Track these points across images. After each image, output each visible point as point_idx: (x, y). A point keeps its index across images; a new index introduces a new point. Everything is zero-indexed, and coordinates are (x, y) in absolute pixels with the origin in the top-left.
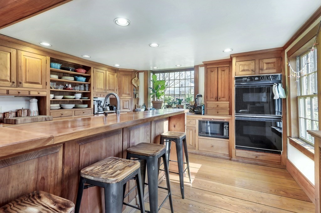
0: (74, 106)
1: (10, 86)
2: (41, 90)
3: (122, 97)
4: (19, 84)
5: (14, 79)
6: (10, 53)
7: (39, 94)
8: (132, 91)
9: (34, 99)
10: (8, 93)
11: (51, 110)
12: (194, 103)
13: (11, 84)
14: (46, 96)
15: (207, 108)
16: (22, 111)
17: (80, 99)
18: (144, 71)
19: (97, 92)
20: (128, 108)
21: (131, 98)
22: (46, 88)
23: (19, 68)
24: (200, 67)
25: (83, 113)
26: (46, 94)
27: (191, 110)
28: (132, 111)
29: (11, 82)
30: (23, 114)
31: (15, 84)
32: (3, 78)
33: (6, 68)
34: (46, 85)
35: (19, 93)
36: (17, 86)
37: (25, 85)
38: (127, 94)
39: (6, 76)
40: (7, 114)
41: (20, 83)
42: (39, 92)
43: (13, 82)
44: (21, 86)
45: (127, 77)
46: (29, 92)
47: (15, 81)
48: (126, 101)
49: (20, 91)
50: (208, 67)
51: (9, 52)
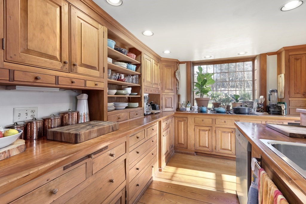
0: (127, 105)
1: (60, 68)
2: (99, 80)
3: (164, 93)
4: (72, 66)
5: (66, 58)
6: (61, 7)
7: (96, 86)
8: (175, 86)
9: (85, 94)
10: (57, 83)
11: (108, 111)
12: (264, 100)
13: (61, 64)
14: (103, 89)
15: (290, 107)
16: (69, 114)
17: (129, 95)
18: (186, 62)
19: (147, 86)
20: (171, 107)
21: (173, 94)
22: (103, 77)
23: (72, 38)
24: (268, 55)
25: (137, 114)
26: (103, 87)
27: (262, 109)
28: (175, 110)
29: (61, 61)
30: (71, 119)
31: (67, 66)
32: (50, 53)
33: (54, 33)
34: (104, 72)
35: (72, 82)
36: (71, 71)
37: (81, 69)
38: (169, 90)
39: (55, 49)
40: (48, 121)
41: (74, 65)
42: (96, 83)
43: (65, 63)
44: (75, 71)
45: (169, 69)
46: (85, 81)
47: (67, 61)
48: (169, 98)
49: (74, 80)
50: (290, 54)
51: (58, 5)
